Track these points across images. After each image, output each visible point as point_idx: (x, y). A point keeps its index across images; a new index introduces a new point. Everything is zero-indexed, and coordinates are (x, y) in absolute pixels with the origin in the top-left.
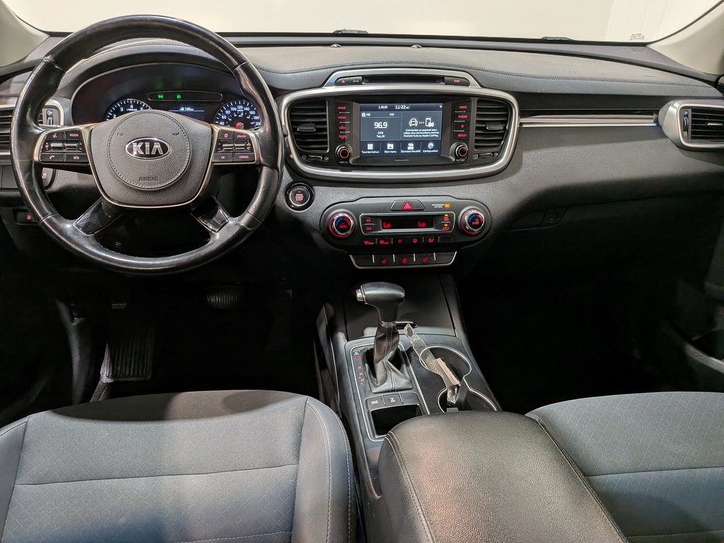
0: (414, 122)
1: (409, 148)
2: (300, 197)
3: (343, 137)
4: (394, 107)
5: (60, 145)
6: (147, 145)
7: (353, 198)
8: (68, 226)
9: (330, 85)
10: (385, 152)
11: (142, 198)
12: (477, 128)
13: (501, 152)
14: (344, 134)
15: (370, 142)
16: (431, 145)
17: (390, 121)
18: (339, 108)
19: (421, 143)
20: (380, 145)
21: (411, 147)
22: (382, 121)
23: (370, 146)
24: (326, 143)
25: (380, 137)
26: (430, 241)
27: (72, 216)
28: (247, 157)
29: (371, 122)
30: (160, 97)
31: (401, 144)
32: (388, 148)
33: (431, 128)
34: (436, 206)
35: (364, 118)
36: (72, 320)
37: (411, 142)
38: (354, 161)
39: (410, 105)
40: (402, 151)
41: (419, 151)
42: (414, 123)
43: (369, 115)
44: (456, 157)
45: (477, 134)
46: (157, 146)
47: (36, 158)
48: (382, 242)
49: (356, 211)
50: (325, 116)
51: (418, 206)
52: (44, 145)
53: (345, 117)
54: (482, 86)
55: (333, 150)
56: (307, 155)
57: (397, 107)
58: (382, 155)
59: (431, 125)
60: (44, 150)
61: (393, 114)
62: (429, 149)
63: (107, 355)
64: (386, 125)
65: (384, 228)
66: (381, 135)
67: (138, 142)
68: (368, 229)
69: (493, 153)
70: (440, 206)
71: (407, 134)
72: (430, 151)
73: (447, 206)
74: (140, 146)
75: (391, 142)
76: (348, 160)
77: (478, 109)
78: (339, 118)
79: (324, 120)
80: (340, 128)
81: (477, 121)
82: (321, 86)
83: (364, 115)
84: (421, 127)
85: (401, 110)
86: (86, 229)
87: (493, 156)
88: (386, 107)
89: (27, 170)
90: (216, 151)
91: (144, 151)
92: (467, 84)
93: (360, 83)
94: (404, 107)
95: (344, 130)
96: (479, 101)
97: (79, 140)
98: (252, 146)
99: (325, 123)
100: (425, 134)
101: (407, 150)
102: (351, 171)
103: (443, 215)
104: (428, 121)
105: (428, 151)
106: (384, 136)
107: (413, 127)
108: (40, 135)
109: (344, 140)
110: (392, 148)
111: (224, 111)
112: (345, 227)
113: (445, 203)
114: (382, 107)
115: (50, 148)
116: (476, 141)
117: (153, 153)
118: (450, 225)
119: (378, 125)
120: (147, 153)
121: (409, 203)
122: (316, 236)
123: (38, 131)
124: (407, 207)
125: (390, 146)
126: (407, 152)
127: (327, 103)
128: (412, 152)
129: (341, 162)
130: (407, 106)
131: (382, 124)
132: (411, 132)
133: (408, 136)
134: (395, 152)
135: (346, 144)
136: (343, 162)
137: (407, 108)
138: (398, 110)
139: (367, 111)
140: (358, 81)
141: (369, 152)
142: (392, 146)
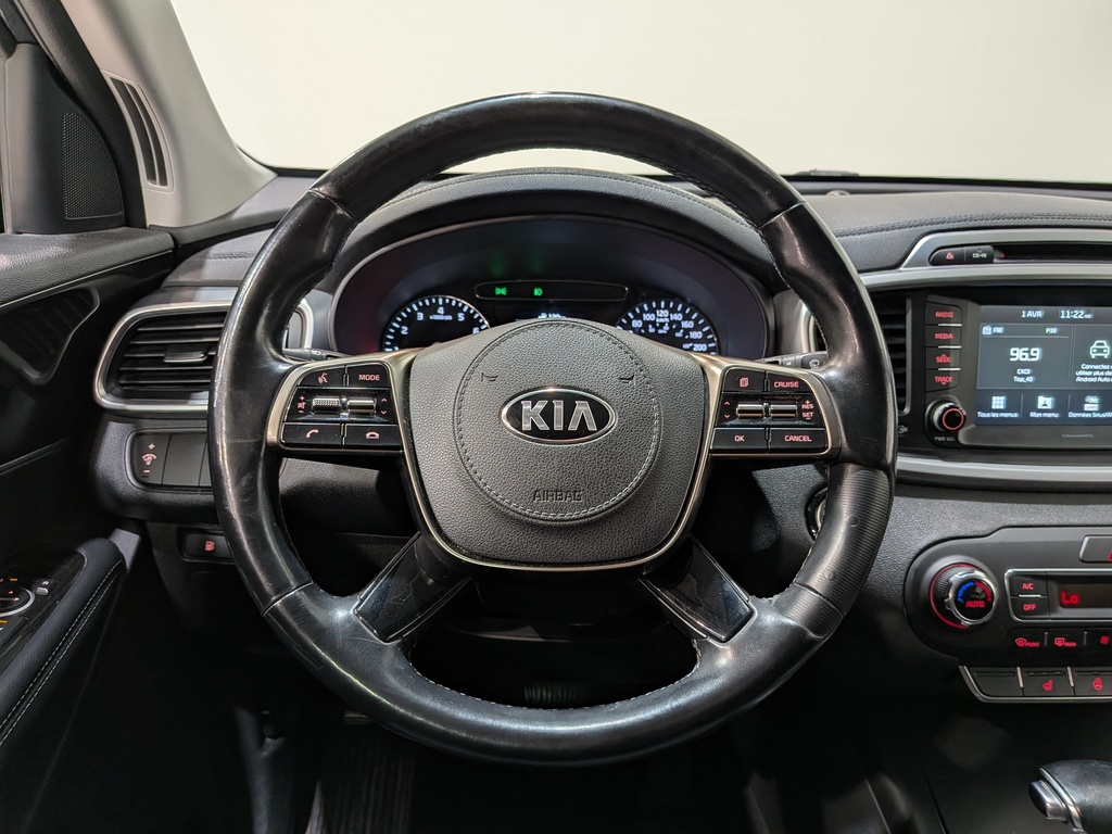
0: (1100, 348)
1: (1087, 407)
3: (943, 380)
4: (1058, 314)
5: (333, 401)
6: (559, 406)
7: (985, 528)
9: (916, 263)
10: (1033, 414)
11: (535, 546)
14: (947, 374)
15: (999, 393)
17: (1046, 343)
20: (1021, 399)
21: (1092, 404)
22: (1030, 344)
23: (998, 402)
24: (902, 393)
25: (1021, 380)
28: (806, 439)
29: (1001, 344)
30: (500, 291)
32: (1040, 406)
35: (988, 338)
36: (261, 746)
37: (1092, 393)
38: (969, 437)
39: (1093, 309)
40: (1072, 415)
42: (1100, 351)
43: (999, 330)
46: (582, 409)
47: (272, 434)
48: (1059, 642)
49: (994, 560)
50: (901, 332)
52: (296, 400)
53: (951, 336)
55: (919, 409)
57: (1066, 313)
58: (1025, 422)
60: (292, 413)
61: (1054, 331)
64: (1037, 353)
65: (1064, 606)
66: (1025, 377)
67: (534, 400)
68: (1027, 607)
71: (1084, 375)
74: (540, 406)
75: (1047, 393)
78: (937, 336)
80: (939, 360)
82: (896, 266)
83: (987, 330)
85: (1072, 321)
88: (1040, 313)
89: (245, 467)
90: (718, 419)
91: (550, 421)
94: (1080, 313)
95: (948, 365)
97: (381, 389)
98: (816, 410)
99: (902, 348)
101: (1083, 411)
102: (964, 461)
106: (1030, 379)
107: (1100, 361)
108: (286, 374)
109: (945, 389)
110: (1050, 406)
111: (630, 321)
112: (982, 605)
114: (1030, 314)
115: (308, 409)
117: (573, 427)
119: (1018, 354)
120: (558, 426)
123: (282, 368)
125: (1045, 402)
126: (1084, 415)
127: (909, 303)
128: (1095, 415)
129: (940, 439)
130: (1087, 313)
131: (1029, 352)
132: (1094, 370)
133: (1086, 380)
134: (1056, 415)
135: (950, 396)
136: (943, 438)
137: (1086, 316)
138: (1066, 321)
139: (994, 322)
140: (984, 255)
141: (994, 415)
142: (1049, 401)
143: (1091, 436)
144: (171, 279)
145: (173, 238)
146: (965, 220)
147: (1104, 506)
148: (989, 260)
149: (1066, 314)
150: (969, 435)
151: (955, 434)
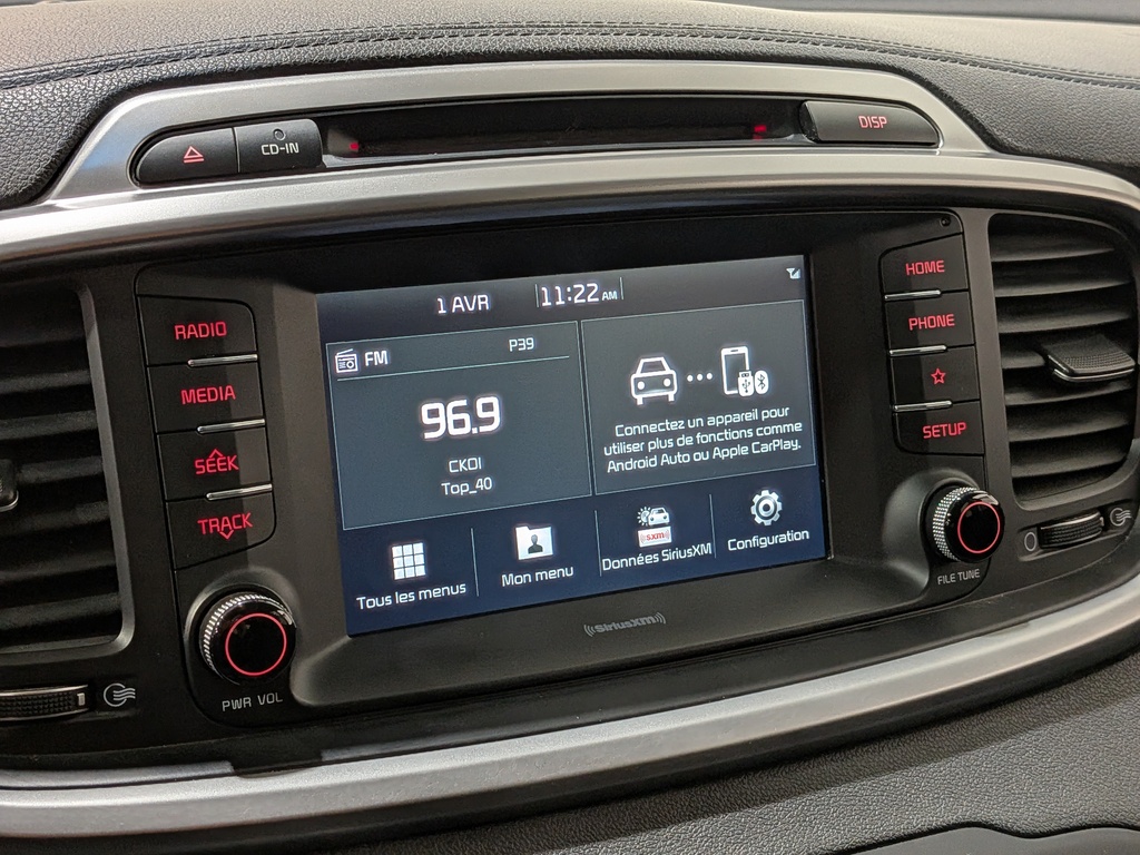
1: (645, 538)
3: (222, 526)
4: (533, 297)
9: (98, 183)
10: (508, 580)
12: (1013, 379)
14: (235, 506)
15: (406, 535)
16: (767, 502)
18: (181, 332)
19: (708, 498)
20: (469, 541)
21: (655, 529)
22: (469, 388)
23: (408, 560)
24: (106, 580)
25: (462, 489)
32: (523, 554)
33: (757, 402)
35: (350, 383)
37: (653, 501)
39: (622, 274)
40: (609, 565)
41: (706, 549)
43: (381, 357)
44: (935, 561)
45: (1014, 413)
50: (81, 397)
54: (998, 145)
57: (552, 292)
58: (492, 610)
59: (754, 383)
61: (528, 344)
62: (763, 531)
64: (491, 411)
66: (468, 483)
69: (1104, 510)
71: (626, 455)
72: (765, 542)
75: (534, 518)
77: (1003, 273)
78: (188, 397)
79: (75, 422)
81: (1003, 337)
83: (345, 361)
84: (702, 401)
85: (574, 312)
87: (1107, 527)
88: (482, 301)
92: (925, 139)
94: (587, 289)
95: (233, 480)
96: (997, 230)
99: (88, 442)
100: (725, 441)
101: (636, 550)
104: (737, 366)
105: (754, 541)
106: (484, 484)
107: (658, 409)
109: (236, 550)
110: (548, 550)
114: (459, 304)
116: (1019, 451)
119: (443, 419)
125: (533, 540)
126: (640, 560)
127: (88, 304)
128: (669, 556)
129: (237, 705)
130: (604, 287)
131: (471, 409)
132: (646, 437)
133: (633, 465)
134: (567, 573)
135: (253, 569)
136: (247, 701)
137: (605, 296)
138: (556, 314)
140: (293, 148)
141: (403, 598)
142: (544, 536)
143: (661, 618)
146: (241, 50)
147: (704, 824)
148: (306, 162)
149: (553, 297)
150: (327, 676)
151: (281, 682)
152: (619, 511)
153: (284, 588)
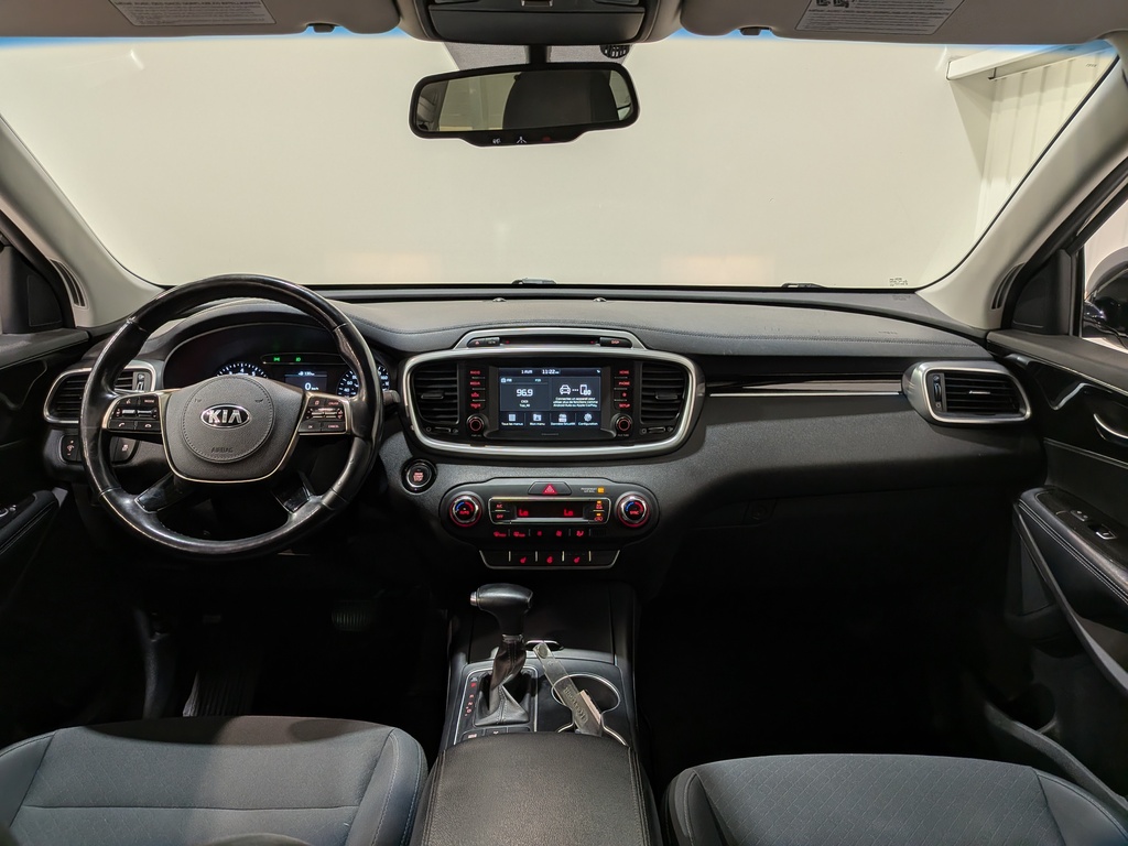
0: (565, 389)
1: (560, 420)
2: (419, 476)
3: (475, 405)
4: (541, 372)
5: (132, 411)
6: (225, 413)
7: (484, 479)
8: (127, 502)
9: (463, 347)
10: (531, 424)
11: (213, 472)
12: (644, 397)
13: (676, 426)
14: (477, 402)
15: (512, 413)
16: (588, 417)
17: (536, 387)
18: (472, 373)
19: (575, 414)
20: (524, 415)
21: (563, 418)
22: (527, 387)
23: (512, 417)
24: (456, 412)
25: (524, 406)
26: (579, 534)
27: (135, 492)
28: (337, 425)
29: (512, 388)
30: (276, 359)
31: (552, 414)
32: (535, 420)
33: (588, 396)
34: (587, 490)
35: (504, 384)
36: (152, 636)
37: (563, 413)
38: (489, 435)
39: (560, 369)
40: (552, 424)
41: (574, 424)
43: (510, 380)
44: (618, 432)
45: (644, 404)
46: (236, 414)
47: (104, 426)
48: (516, 534)
49: (485, 495)
50: (455, 382)
51: (563, 490)
52: (116, 411)
53: (479, 383)
54: (647, 348)
55: (463, 420)
56: (433, 427)
57: (545, 372)
58: (527, 429)
59: (588, 392)
60: (114, 416)
61: (539, 380)
62: (587, 422)
63: (194, 690)
64: (531, 392)
65: (519, 517)
66: (525, 404)
67: (215, 410)
68: (498, 517)
69: (666, 427)
70: (592, 490)
71: (558, 403)
72: (587, 424)
73: (601, 490)
74: (218, 412)
75: (538, 413)
76: (481, 432)
77: (644, 375)
78: (471, 383)
79: (453, 386)
80: (472, 395)
81: (643, 388)
82: (451, 348)
83: (503, 380)
84: (575, 395)
85: (549, 375)
86: (149, 505)
87: (666, 430)
88: (531, 372)
89: (94, 439)
90: (304, 419)
91: (221, 419)
92: (628, 344)
93: (496, 344)
94: (552, 372)
96: (645, 366)
97: (155, 405)
98: (344, 414)
99: (455, 389)
100: (580, 403)
101: (558, 422)
102: (483, 445)
103: (595, 502)
104: (584, 388)
105: (585, 424)
106: (528, 405)
107: (565, 395)
108: (113, 399)
109: (478, 410)
110: (540, 419)
111: (351, 376)
112: (468, 512)
113: (598, 487)
114: (526, 372)
115: (121, 414)
116: (644, 412)
117: (231, 421)
118: (604, 515)
119: (521, 392)
120: (224, 421)
121: (552, 485)
122: (434, 524)
123: (110, 396)
124: (550, 490)
125: (537, 417)
126: (558, 424)
127: (458, 367)
128: (566, 424)
129: (474, 436)
130: (557, 371)
131: (527, 391)
132: (563, 400)
133: (559, 405)
134: (544, 424)
136: (476, 436)
137: (556, 373)
138: (545, 375)
139: (507, 375)
140: (494, 342)
141: (510, 424)
142: (540, 417)
144: (85, 355)
145: (89, 333)
152: (555, 414)
153: (487, 420)
